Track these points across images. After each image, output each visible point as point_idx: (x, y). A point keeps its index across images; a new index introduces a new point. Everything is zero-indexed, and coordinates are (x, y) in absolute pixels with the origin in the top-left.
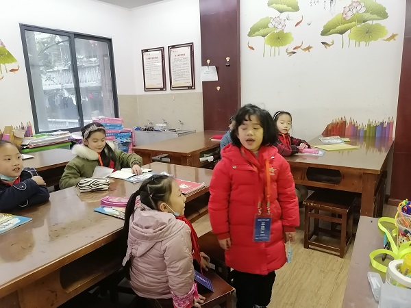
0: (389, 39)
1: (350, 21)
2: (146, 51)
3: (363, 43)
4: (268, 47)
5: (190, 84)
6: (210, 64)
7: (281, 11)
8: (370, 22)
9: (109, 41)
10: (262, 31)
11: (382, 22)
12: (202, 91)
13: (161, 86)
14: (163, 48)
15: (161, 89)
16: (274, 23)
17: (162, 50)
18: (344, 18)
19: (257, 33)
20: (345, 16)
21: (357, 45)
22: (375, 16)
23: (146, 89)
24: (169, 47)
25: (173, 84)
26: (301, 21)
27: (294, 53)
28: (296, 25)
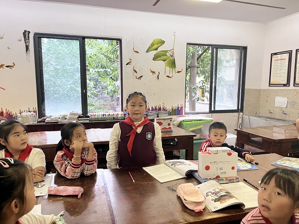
2: (275, 54)
9: (245, 49)
13: (285, 82)
14: (291, 51)
15: (285, 85)
17: (290, 53)
23: (270, 85)
24: (297, 50)
25: (297, 81)
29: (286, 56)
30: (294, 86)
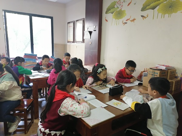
3: (167, 15)
4: (114, 20)
5: (82, 40)
9: (52, 18)
14: (75, 21)
15: (73, 42)
16: (117, 5)
26: (131, 2)
27: (126, 23)
28: (128, 5)
29: (72, 24)
30: (76, 42)
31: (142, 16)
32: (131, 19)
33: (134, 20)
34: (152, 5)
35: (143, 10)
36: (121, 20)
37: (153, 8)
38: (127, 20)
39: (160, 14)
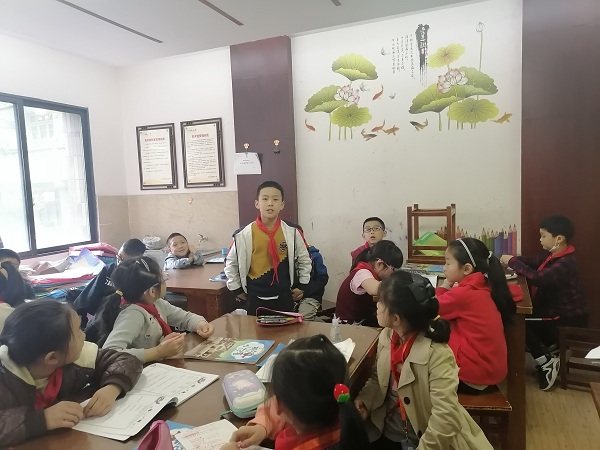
0: (501, 120)
1: (448, 95)
2: (145, 128)
3: (467, 125)
4: (336, 128)
5: (216, 179)
6: (249, 150)
7: (352, 79)
8: (475, 97)
9: (83, 112)
10: (326, 105)
11: (490, 98)
12: (236, 189)
13: (170, 182)
14: (173, 124)
15: (169, 186)
16: (342, 94)
17: (171, 128)
18: (440, 91)
19: (317, 107)
20: (440, 88)
21: (460, 127)
22: (480, 90)
23: (143, 186)
24: (182, 123)
25: (191, 179)
26: (381, 93)
27: (374, 136)
28: (374, 99)
29: (165, 133)
30: (185, 187)
31: (413, 123)
32: (386, 128)
33: (393, 130)
34: (433, 103)
35: (413, 110)
36: (357, 130)
37: (438, 109)
38: (373, 130)
39: (454, 123)
